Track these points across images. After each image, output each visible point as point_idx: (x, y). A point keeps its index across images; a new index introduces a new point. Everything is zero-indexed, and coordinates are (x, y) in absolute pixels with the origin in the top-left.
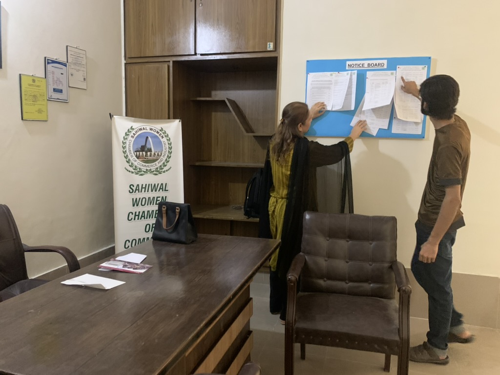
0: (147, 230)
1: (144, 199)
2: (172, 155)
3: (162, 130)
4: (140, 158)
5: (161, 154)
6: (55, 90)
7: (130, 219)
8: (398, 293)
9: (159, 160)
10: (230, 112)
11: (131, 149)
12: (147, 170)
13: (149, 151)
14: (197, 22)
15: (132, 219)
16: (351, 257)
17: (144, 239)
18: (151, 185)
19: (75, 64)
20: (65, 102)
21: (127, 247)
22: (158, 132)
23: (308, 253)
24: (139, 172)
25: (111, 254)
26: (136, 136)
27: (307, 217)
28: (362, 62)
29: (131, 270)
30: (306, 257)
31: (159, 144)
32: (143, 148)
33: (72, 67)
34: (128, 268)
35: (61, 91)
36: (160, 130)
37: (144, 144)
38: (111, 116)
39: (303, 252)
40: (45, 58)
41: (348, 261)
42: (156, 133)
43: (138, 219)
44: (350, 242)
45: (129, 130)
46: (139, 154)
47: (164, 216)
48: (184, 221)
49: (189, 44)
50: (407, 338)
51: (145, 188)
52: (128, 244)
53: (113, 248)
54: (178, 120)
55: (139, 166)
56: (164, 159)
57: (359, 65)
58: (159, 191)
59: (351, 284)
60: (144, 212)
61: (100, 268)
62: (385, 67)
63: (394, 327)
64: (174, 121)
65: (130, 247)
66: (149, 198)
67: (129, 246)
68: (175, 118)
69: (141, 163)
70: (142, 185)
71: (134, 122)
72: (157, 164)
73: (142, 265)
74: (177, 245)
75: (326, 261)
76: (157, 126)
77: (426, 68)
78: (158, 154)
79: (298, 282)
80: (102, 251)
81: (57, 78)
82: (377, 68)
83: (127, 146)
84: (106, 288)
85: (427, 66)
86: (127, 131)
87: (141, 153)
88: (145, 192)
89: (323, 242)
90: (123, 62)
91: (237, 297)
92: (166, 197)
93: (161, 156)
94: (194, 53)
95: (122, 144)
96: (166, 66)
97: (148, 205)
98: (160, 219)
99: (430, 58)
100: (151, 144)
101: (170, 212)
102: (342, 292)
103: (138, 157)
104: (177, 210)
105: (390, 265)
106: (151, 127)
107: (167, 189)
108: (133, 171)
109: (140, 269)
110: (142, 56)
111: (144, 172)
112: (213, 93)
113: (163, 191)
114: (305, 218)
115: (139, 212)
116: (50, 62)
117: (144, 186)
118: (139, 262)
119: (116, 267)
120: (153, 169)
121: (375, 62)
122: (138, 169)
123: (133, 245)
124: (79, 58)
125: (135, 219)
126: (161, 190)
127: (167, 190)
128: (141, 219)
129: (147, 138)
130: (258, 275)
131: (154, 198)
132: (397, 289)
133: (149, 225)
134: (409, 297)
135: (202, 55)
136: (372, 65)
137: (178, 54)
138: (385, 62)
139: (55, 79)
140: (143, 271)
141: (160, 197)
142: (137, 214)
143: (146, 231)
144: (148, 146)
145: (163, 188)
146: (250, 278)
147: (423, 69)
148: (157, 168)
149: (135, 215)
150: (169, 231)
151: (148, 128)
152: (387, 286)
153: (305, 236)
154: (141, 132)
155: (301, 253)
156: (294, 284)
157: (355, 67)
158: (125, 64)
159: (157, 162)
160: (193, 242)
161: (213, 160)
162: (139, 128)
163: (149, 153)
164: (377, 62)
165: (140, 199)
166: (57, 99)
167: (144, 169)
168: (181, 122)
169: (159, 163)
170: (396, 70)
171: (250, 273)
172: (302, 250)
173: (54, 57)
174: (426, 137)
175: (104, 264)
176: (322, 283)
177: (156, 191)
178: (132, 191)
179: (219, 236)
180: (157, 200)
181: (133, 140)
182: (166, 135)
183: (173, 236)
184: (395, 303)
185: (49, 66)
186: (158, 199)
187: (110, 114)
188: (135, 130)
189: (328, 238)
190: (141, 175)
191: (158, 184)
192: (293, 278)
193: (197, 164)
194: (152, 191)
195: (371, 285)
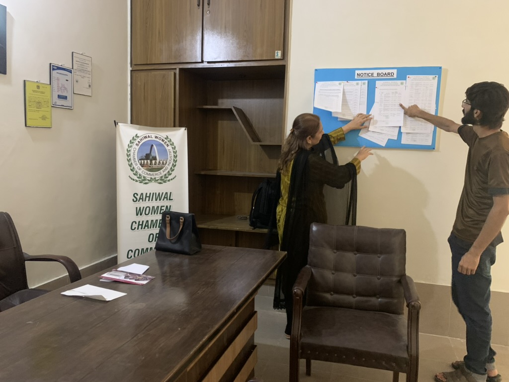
0: (151, 240)
1: (148, 209)
2: (177, 163)
3: (167, 138)
4: (145, 167)
5: (166, 162)
6: (59, 97)
7: (133, 228)
8: (407, 308)
9: (164, 168)
10: (237, 120)
11: (136, 157)
12: (151, 178)
13: (154, 160)
14: (205, 29)
15: (135, 228)
16: (359, 271)
17: (147, 249)
18: (156, 193)
19: (80, 71)
20: (70, 108)
21: (129, 257)
22: (163, 141)
23: (314, 266)
24: (143, 180)
25: (113, 264)
26: (141, 143)
27: (314, 228)
28: (371, 71)
29: (133, 281)
30: (312, 269)
31: (164, 152)
32: (147, 157)
33: (78, 73)
34: (130, 279)
35: (65, 98)
36: (166, 138)
37: (149, 152)
38: (116, 123)
39: (310, 265)
40: (50, 64)
41: (356, 274)
42: (161, 141)
43: (142, 228)
44: (358, 255)
45: (133, 138)
46: (144, 162)
47: (168, 225)
48: (188, 231)
49: (196, 51)
50: (416, 356)
51: (149, 197)
52: (131, 254)
53: (116, 258)
54: (184, 128)
55: (143, 174)
56: (169, 168)
57: (368, 74)
58: (163, 200)
59: (358, 298)
60: (147, 221)
61: (101, 278)
62: (395, 76)
63: (402, 343)
64: (180, 130)
65: (133, 257)
66: (153, 207)
67: (131, 256)
68: (181, 126)
69: (145, 171)
70: (146, 194)
71: (139, 129)
72: (162, 173)
73: (144, 276)
74: (181, 255)
75: (333, 274)
76: (163, 134)
77: (437, 78)
78: (163, 162)
79: (304, 295)
80: (105, 261)
81: (62, 84)
82: (387, 77)
83: (132, 154)
84: (107, 300)
85: (437, 76)
86: (131, 139)
87: (146, 161)
88: (149, 200)
89: (330, 255)
90: (129, 69)
91: (241, 310)
92: (170, 206)
93: (166, 164)
94: (201, 61)
95: (126, 152)
96: (172, 73)
97: (152, 214)
98: (164, 229)
99: (440, 68)
100: (156, 152)
101: (174, 222)
102: (349, 307)
103: (142, 165)
104: (181, 220)
105: (399, 279)
106: (156, 135)
107: (171, 198)
108: (138, 179)
109: (142, 280)
110: (148, 63)
111: (148, 180)
112: (220, 101)
113: (167, 200)
114: (312, 230)
115: (143, 221)
116: (55, 68)
117: (148, 195)
118: (141, 273)
119: (117, 278)
120: (158, 177)
121: (384, 71)
122: (143, 178)
123: (136, 255)
124: (85, 65)
125: (138, 229)
126: (165, 199)
127: (172, 200)
128: (144, 228)
129: (152, 146)
130: (263, 287)
131: (158, 207)
132: (405, 304)
133: (153, 235)
134: (418, 313)
135: (209, 62)
136: (382, 74)
137: (184, 61)
138: (395, 71)
139: (60, 86)
140: (145, 282)
141: (164, 206)
142: (141, 223)
143: (149, 241)
144: (153, 154)
145: (168, 197)
146: (255, 291)
147: (434, 78)
148: (162, 177)
149: (139, 225)
150: (173, 241)
151: (153, 136)
152: (396, 301)
153: (312, 248)
154: (146, 140)
155: (307, 266)
156: (300, 298)
157: (364, 76)
158: (131, 71)
159: (161, 171)
160: (196, 253)
161: (218, 168)
162: (144, 136)
163: (153, 162)
164: (387, 71)
165: (144, 208)
166: (62, 106)
167: (148, 177)
168: (186, 131)
169: (163, 171)
170: (406, 80)
171: (255, 286)
172: (308, 262)
173: (59, 64)
174: (436, 148)
175: (105, 275)
176: (328, 296)
177: (160, 200)
178: (135, 200)
179: (224, 247)
180: (161, 210)
181: (138, 148)
182: (172, 143)
183: (177, 247)
184: (404, 318)
185: (54, 73)
186: (163, 208)
187: (115, 121)
188: (140, 138)
189: (335, 251)
190: (146, 183)
191: (163, 193)
192: (299, 292)
193: (203, 173)
194: (156, 200)
195: (379, 300)
